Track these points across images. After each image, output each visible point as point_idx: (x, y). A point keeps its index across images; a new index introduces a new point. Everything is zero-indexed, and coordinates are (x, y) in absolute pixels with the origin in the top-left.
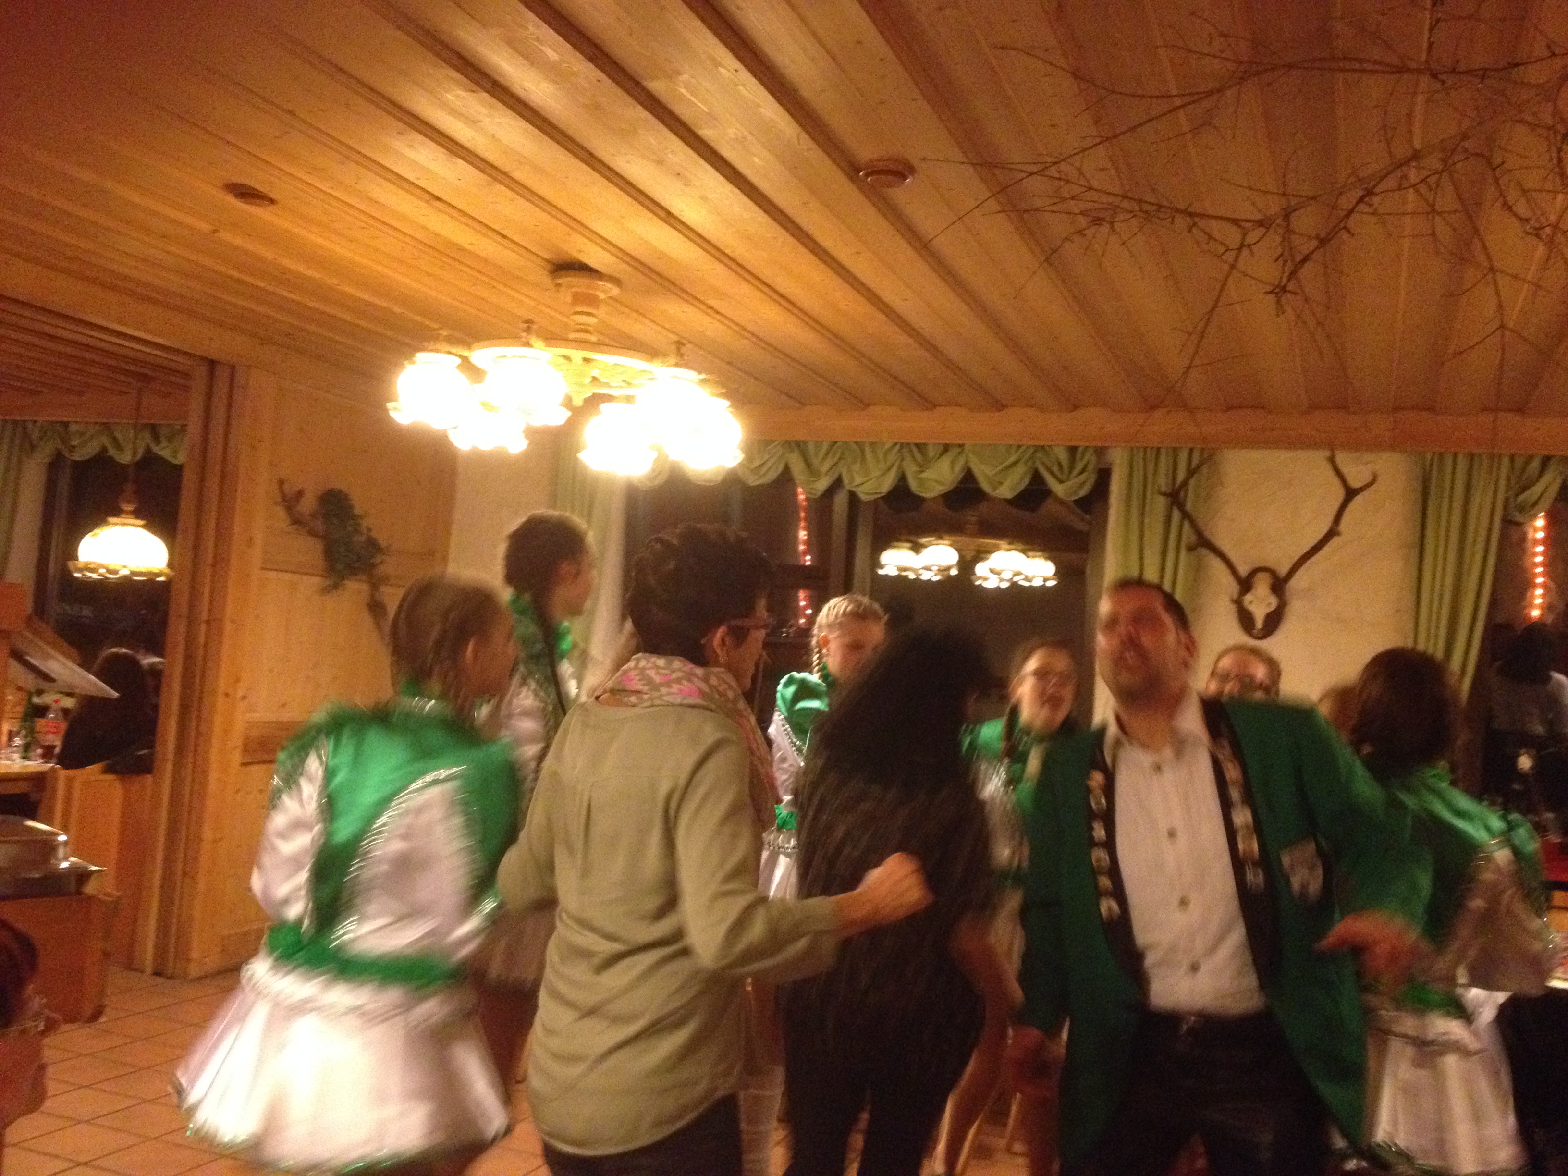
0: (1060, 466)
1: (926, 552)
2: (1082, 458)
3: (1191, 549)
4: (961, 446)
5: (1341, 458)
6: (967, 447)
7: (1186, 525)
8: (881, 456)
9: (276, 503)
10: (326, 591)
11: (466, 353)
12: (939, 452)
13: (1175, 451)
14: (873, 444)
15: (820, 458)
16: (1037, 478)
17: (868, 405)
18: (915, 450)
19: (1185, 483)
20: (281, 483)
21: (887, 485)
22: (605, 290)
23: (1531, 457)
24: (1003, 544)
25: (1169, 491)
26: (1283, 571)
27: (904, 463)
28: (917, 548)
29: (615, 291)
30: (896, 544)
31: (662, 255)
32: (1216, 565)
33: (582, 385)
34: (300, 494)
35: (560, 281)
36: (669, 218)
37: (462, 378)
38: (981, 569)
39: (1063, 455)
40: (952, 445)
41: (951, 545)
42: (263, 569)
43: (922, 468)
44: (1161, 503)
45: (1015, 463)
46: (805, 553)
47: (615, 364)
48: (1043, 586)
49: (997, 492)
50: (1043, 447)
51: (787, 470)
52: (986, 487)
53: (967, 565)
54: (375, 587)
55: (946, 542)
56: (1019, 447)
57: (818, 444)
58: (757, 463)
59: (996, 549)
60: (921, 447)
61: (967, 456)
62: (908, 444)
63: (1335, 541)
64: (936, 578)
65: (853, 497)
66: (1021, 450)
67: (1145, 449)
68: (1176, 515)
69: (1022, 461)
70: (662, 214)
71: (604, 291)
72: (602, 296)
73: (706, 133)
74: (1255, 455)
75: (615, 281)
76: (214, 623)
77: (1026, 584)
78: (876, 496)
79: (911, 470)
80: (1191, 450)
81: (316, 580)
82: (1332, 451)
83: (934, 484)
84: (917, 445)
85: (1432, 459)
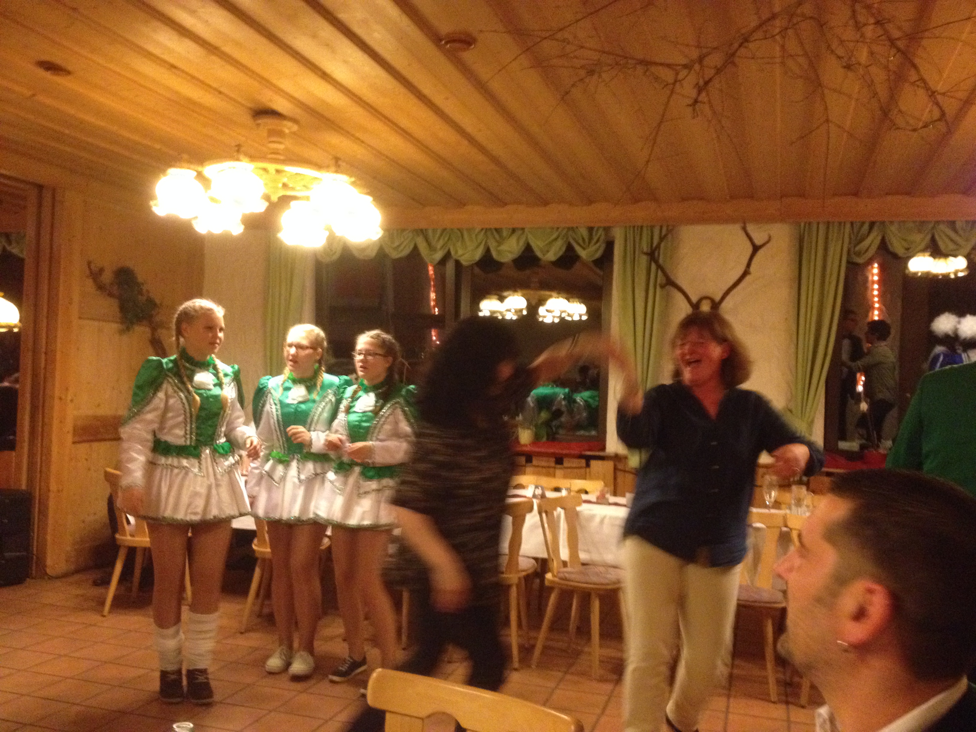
0: (583, 239)
1: (507, 301)
2: (596, 234)
3: (662, 287)
4: (523, 229)
5: (750, 228)
6: (526, 230)
7: (660, 272)
8: (474, 236)
9: (87, 277)
10: (121, 332)
11: (200, 169)
12: (510, 233)
13: (652, 227)
14: (469, 230)
15: (436, 240)
16: (570, 248)
17: (465, 205)
18: (495, 233)
19: (658, 246)
20: (89, 263)
21: (478, 255)
22: (288, 127)
23: (863, 223)
24: (554, 294)
25: (649, 251)
26: (717, 298)
27: (488, 241)
28: (502, 299)
29: (295, 128)
30: (488, 296)
31: (324, 102)
32: (679, 297)
33: (276, 188)
34: (101, 270)
35: (259, 121)
36: (325, 76)
37: (198, 185)
38: (542, 311)
39: (584, 232)
40: (518, 229)
41: (522, 296)
42: (80, 318)
43: (499, 243)
44: (644, 259)
45: (556, 239)
46: (434, 307)
47: (296, 174)
48: (581, 320)
49: (546, 256)
50: (572, 228)
51: (416, 248)
52: (539, 254)
53: (533, 309)
54: (154, 329)
55: (520, 293)
56: (558, 228)
57: (434, 231)
58: (397, 244)
59: (551, 296)
60: (498, 231)
61: (527, 235)
62: (490, 229)
63: (748, 278)
64: (515, 318)
65: (458, 263)
66: (560, 230)
67: (634, 227)
68: (654, 266)
69: (560, 238)
70: (320, 73)
71: (289, 129)
72: (287, 131)
73: (343, 16)
74: (699, 229)
75: (294, 120)
76: (50, 354)
77: (569, 319)
78: (471, 263)
79: (492, 245)
80: (661, 227)
81: (115, 326)
82: (745, 223)
83: (508, 253)
84: (496, 230)
85: (805, 227)
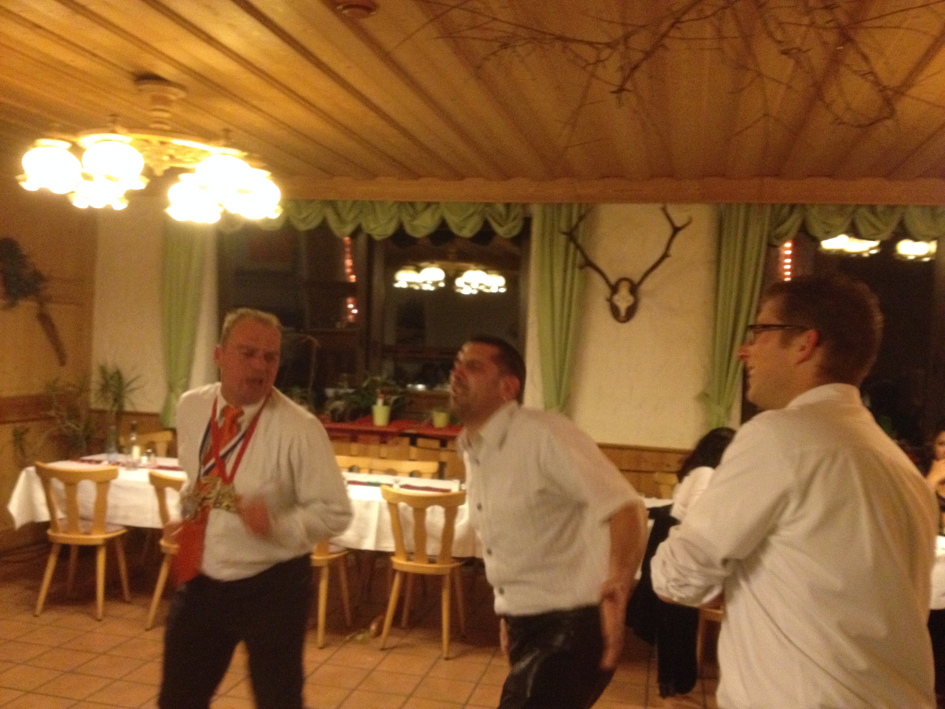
0: (501, 216)
1: (423, 272)
2: (514, 211)
3: (581, 267)
4: (438, 203)
5: (670, 208)
6: (441, 204)
7: (578, 253)
8: (386, 210)
11: (74, 139)
12: (424, 207)
13: (570, 205)
14: (380, 202)
15: (346, 212)
16: (486, 224)
17: (376, 177)
18: (409, 207)
19: (577, 226)
21: (390, 229)
22: (175, 93)
23: (783, 205)
24: (472, 266)
25: (567, 231)
26: (636, 279)
27: (402, 215)
28: (418, 269)
29: (182, 94)
30: (405, 267)
32: (597, 278)
33: (162, 161)
35: (141, 87)
36: (211, 41)
37: (72, 157)
38: (459, 282)
39: (501, 208)
40: (432, 203)
41: (440, 268)
43: (414, 217)
44: (562, 239)
45: (472, 215)
46: (351, 274)
48: (499, 292)
49: (462, 232)
50: (489, 204)
51: (325, 220)
52: (455, 230)
53: (450, 280)
54: (41, 304)
55: (438, 265)
56: (475, 203)
59: (468, 269)
61: (442, 210)
62: (404, 202)
63: (667, 261)
64: (432, 288)
65: (369, 238)
67: (552, 204)
68: (572, 246)
69: (476, 214)
70: (205, 38)
72: (173, 97)
75: (182, 87)
78: (385, 237)
79: (406, 219)
80: (580, 205)
82: (665, 204)
83: (422, 228)
84: (411, 203)
85: (725, 208)
